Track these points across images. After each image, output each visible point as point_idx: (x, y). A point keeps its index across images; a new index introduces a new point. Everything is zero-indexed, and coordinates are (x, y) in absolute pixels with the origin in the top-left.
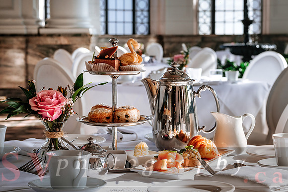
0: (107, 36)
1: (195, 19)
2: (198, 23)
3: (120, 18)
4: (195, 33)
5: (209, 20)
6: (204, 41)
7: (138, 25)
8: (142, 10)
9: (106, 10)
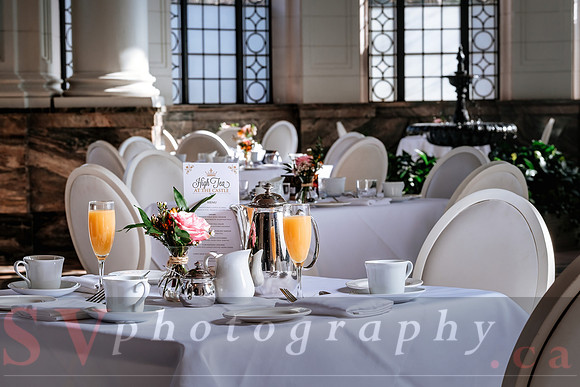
1: (363, 72)
2: (369, 78)
3: (212, 72)
4: (363, 100)
5: (390, 73)
6: (381, 115)
7: (248, 84)
8: (256, 55)
9: (184, 55)
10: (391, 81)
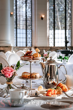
0: (17, 47)
1: (48, 41)
2: (49, 42)
3: (21, 41)
4: (48, 46)
5: (53, 41)
6: (51, 49)
7: (28, 43)
8: (29, 38)
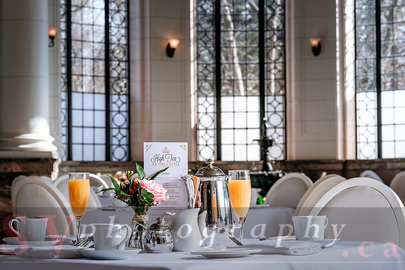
0: (70, 162)
1: (194, 140)
2: (198, 145)
3: (89, 139)
4: (194, 159)
5: (212, 141)
7: (113, 147)
8: (119, 128)
9: (69, 127)
10: (212, 147)
